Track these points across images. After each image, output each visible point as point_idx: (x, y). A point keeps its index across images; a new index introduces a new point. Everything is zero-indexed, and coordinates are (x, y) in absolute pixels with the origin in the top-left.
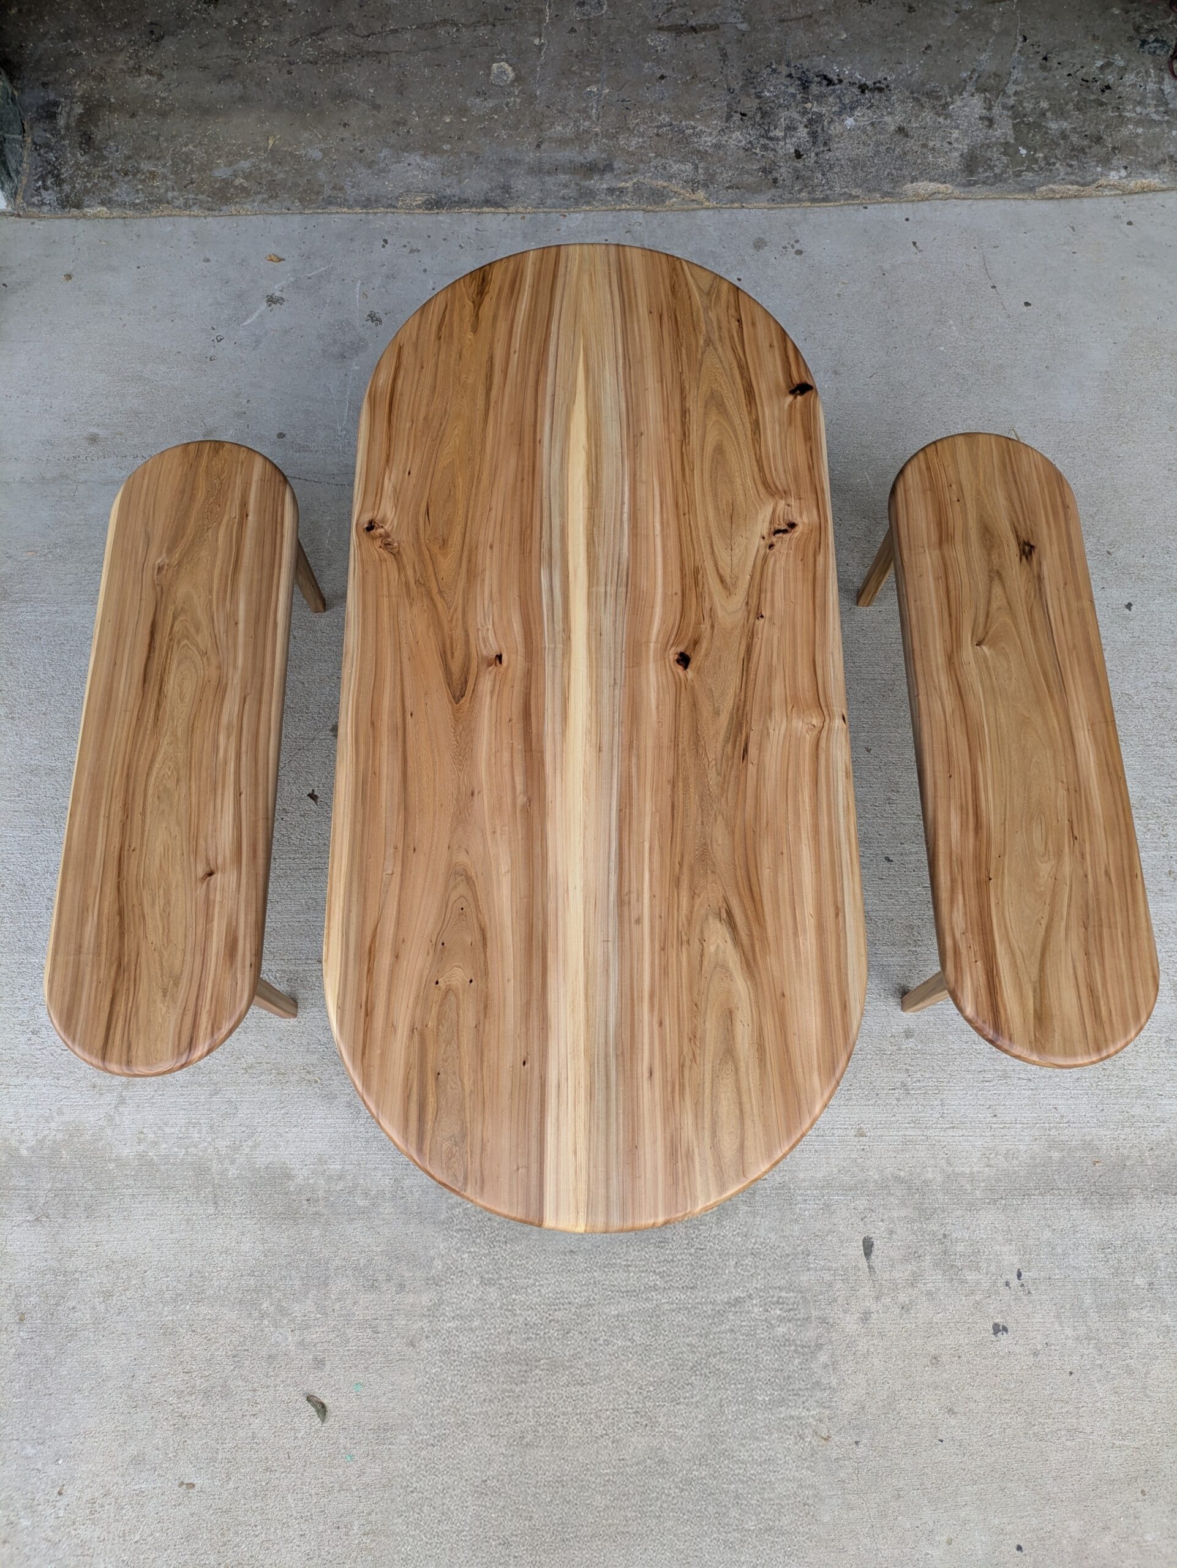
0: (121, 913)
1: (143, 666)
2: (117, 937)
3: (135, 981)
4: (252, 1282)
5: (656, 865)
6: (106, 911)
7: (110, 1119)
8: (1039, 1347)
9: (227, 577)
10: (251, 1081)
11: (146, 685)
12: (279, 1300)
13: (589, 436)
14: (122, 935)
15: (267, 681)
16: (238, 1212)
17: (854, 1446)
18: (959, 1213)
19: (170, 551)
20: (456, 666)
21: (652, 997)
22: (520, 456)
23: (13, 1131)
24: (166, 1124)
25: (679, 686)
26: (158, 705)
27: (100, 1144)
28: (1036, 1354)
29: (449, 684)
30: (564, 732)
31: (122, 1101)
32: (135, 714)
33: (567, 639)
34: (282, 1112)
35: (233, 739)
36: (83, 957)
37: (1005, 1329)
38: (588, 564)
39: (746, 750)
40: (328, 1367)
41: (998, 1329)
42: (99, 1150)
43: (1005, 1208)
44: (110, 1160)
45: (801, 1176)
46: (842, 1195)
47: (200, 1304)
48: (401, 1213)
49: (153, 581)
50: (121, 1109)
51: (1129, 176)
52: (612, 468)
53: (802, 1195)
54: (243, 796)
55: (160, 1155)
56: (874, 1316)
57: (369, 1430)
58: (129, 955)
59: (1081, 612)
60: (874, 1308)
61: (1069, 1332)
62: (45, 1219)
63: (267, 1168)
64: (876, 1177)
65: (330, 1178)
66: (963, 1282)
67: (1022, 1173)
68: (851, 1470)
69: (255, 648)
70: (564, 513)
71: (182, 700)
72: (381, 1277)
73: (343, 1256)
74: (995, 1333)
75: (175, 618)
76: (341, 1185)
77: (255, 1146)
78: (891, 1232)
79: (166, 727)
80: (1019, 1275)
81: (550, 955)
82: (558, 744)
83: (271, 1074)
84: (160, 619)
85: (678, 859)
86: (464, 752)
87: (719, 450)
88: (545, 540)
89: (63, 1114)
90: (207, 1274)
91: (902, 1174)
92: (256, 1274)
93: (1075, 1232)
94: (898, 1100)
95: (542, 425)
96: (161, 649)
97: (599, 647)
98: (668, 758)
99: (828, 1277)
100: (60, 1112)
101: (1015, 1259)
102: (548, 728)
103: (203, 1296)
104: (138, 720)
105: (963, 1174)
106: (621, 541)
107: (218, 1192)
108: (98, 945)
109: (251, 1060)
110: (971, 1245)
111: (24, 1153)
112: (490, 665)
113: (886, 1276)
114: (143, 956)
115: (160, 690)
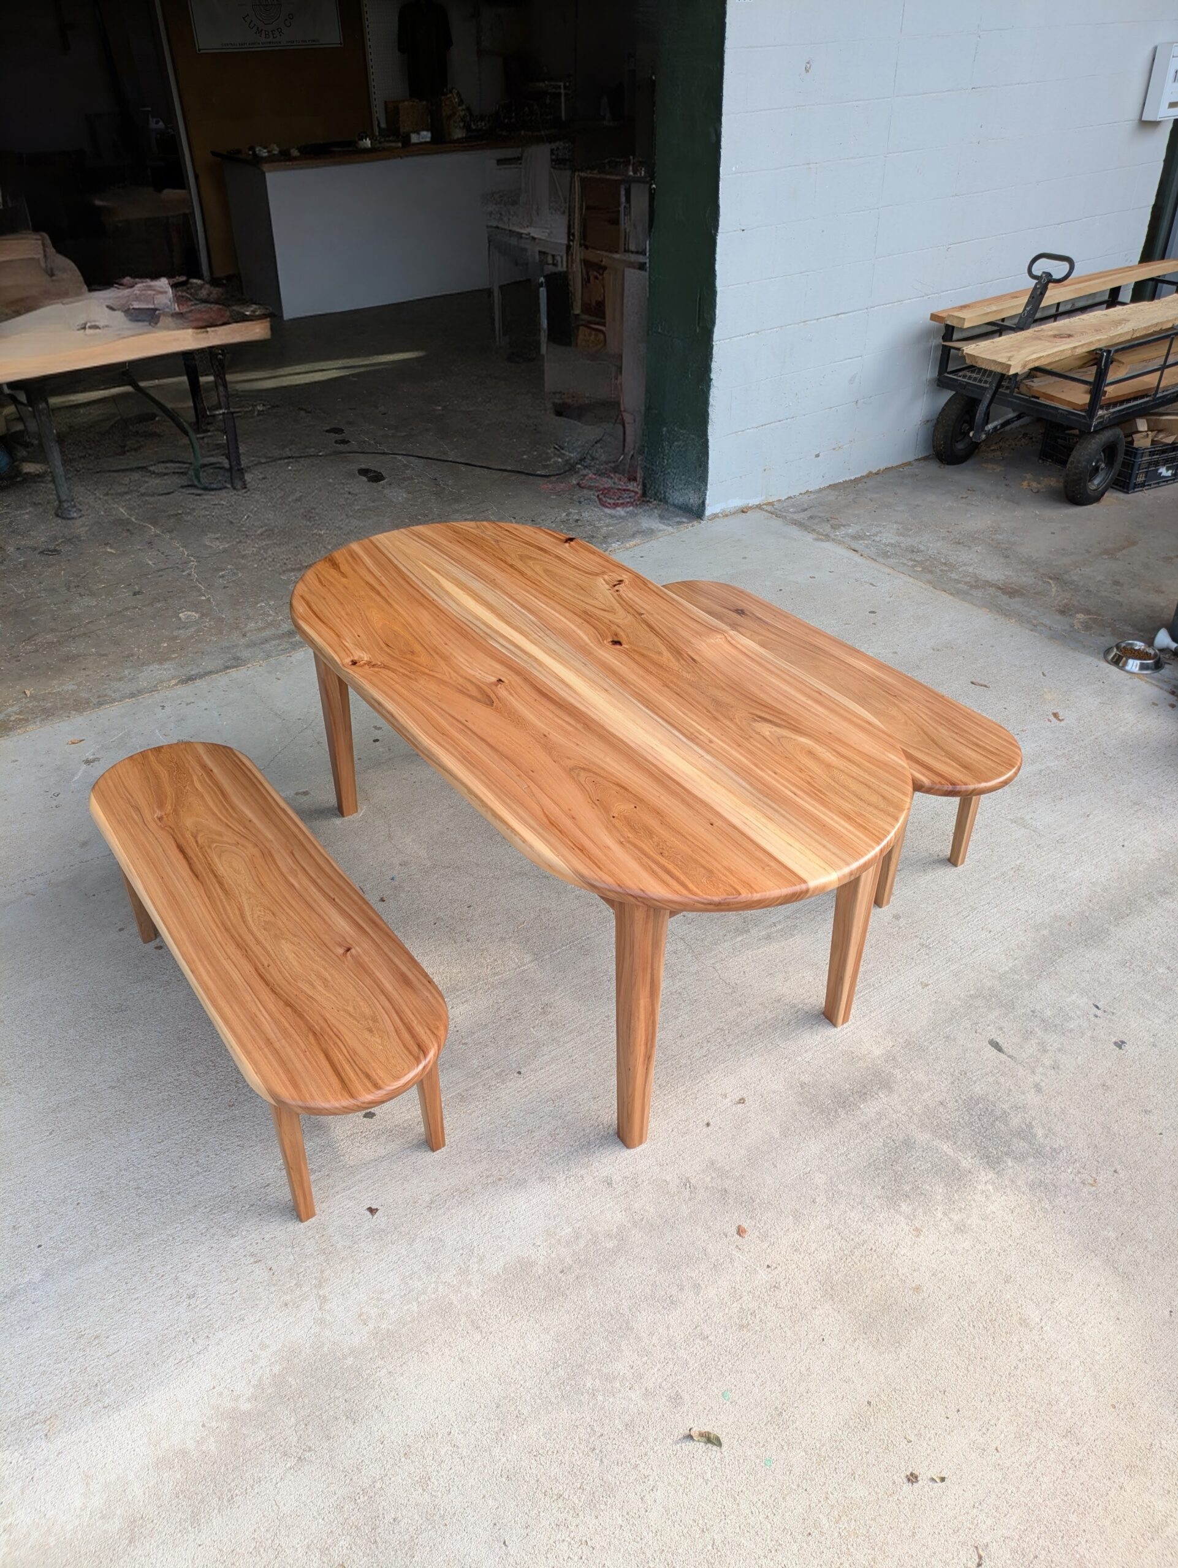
0: (288, 1004)
1: (189, 870)
2: (299, 1020)
3: (337, 1036)
4: (562, 1373)
5: (695, 718)
6: (274, 1009)
7: (321, 1322)
8: (1152, 1040)
9: (221, 802)
10: (440, 1212)
11: (200, 877)
12: (599, 1370)
13: (462, 589)
14: (301, 1016)
15: (301, 837)
16: (504, 1322)
17: (1116, 1175)
18: (1027, 994)
19: (161, 806)
20: (474, 692)
21: (756, 766)
22: (426, 608)
23: (221, 1394)
24: (382, 1292)
25: (626, 653)
26: (221, 884)
27: (325, 1349)
28: (1154, 1045)
29: (479, 701)
30: (575, 692)
31: (323, 1300)
32: (204, 895)
33: (536, 659)
34: (486, 1218)
35: (300, 875)
36: (277, 1045)
37: (1123, 1042)
38: (516, 630)
39: (693, 659)
40: (686, 1397)
41: (1120, 1044)
42: (327, 1355)
43: (1049, 974)
44: (345, 1357)
45: (914, 1030)
46: (949, 1026)
47: (525, 1426)
48: (650, 1231)
49: (160, 827)
50: (327, 1308)
51: (622, 543)
52: (490, 596)
53: (925, 1041)
54: (337, 900)
55: (394, 1322)
56: (1043, 1084)
57: (766, 1425)
58: (318, 1024)
59: (795, 621)
60: (1037, 1079)
61: (1157, 1021)
62: (308, 1454)
63: (505, 1268)
64: (959, 1003)
65: (568, 1243)
66: (1071, 1031)
67: (1038, 952)
68: (1130, 1193)
69: (276, 826)
70: (478, 619)
71: (239, 873)
72: (674, 1291)
73: (628, 1295)
74: (1120, 1047)
75: (195, 837)
76: (582, 1243)
77: (481, 1260)
78: (1001, 1029)
79: (237, 892)
80: (1097, 1007)
81: (674, 776)
82: (577, 697)
83: (454, 1196)
84: (182, 842)
85: (705, 711)
86: (519, 722)
87: (546, 571)
88: (477, 630)
89: (268, 1346)
90: (512, 1395)
91: (972, 992)
92: (560, 1363)
93: (1100, 966)
94: (927, 954)
95: (428, 594)
96: (197, 856)
97: (559, 655)
98: (652, 679)
99: (991, 1079)
100: (263, 1346)
101: (1085, 999)
102: (563, 694)
103: (523, 1417)
104: (209, 898)
105: (1006, 973)
106: (527, 617)
107: (473, 1317)
108: (284, 1032)
109: (427, 1198)
110: (1053, 1007)
111: (246, 1406)
112: (497, 685)
113: (1024, 1056)
114: (333, 1020)
115: (215, 876)
